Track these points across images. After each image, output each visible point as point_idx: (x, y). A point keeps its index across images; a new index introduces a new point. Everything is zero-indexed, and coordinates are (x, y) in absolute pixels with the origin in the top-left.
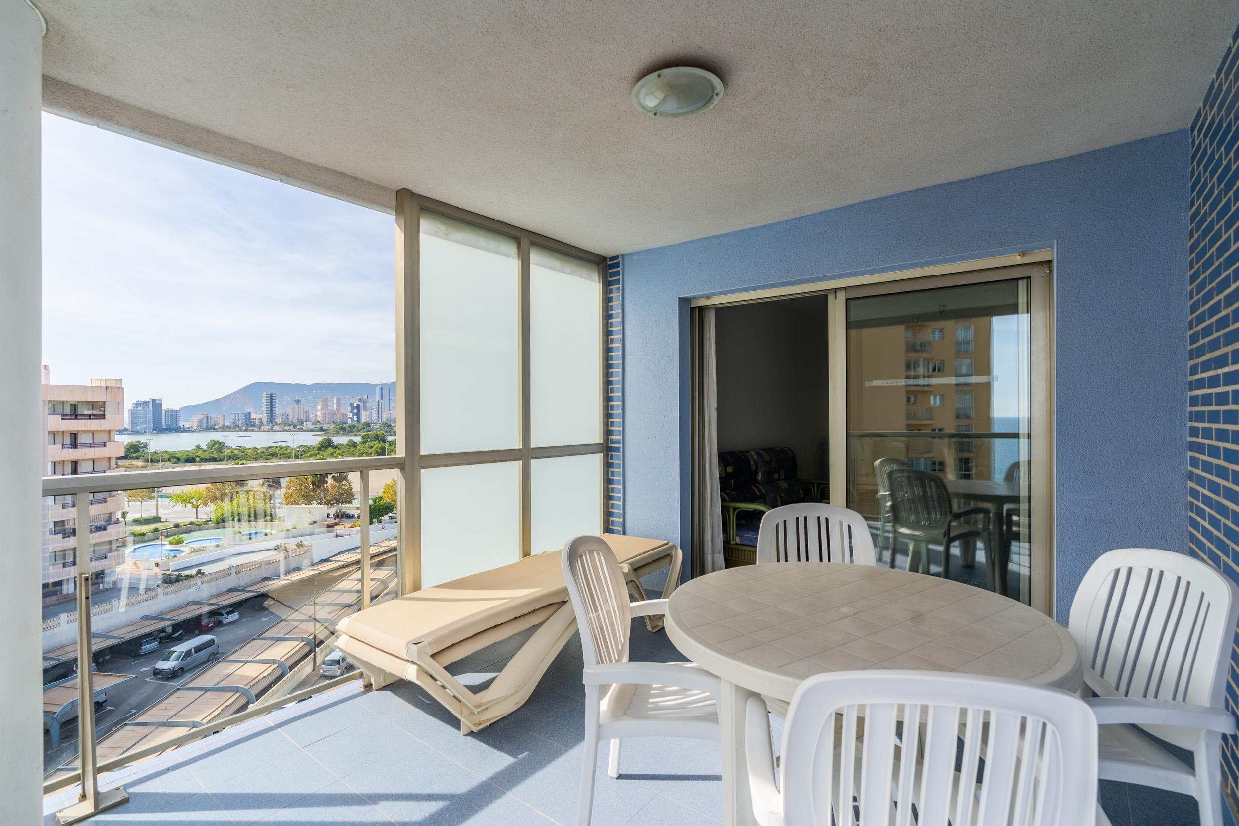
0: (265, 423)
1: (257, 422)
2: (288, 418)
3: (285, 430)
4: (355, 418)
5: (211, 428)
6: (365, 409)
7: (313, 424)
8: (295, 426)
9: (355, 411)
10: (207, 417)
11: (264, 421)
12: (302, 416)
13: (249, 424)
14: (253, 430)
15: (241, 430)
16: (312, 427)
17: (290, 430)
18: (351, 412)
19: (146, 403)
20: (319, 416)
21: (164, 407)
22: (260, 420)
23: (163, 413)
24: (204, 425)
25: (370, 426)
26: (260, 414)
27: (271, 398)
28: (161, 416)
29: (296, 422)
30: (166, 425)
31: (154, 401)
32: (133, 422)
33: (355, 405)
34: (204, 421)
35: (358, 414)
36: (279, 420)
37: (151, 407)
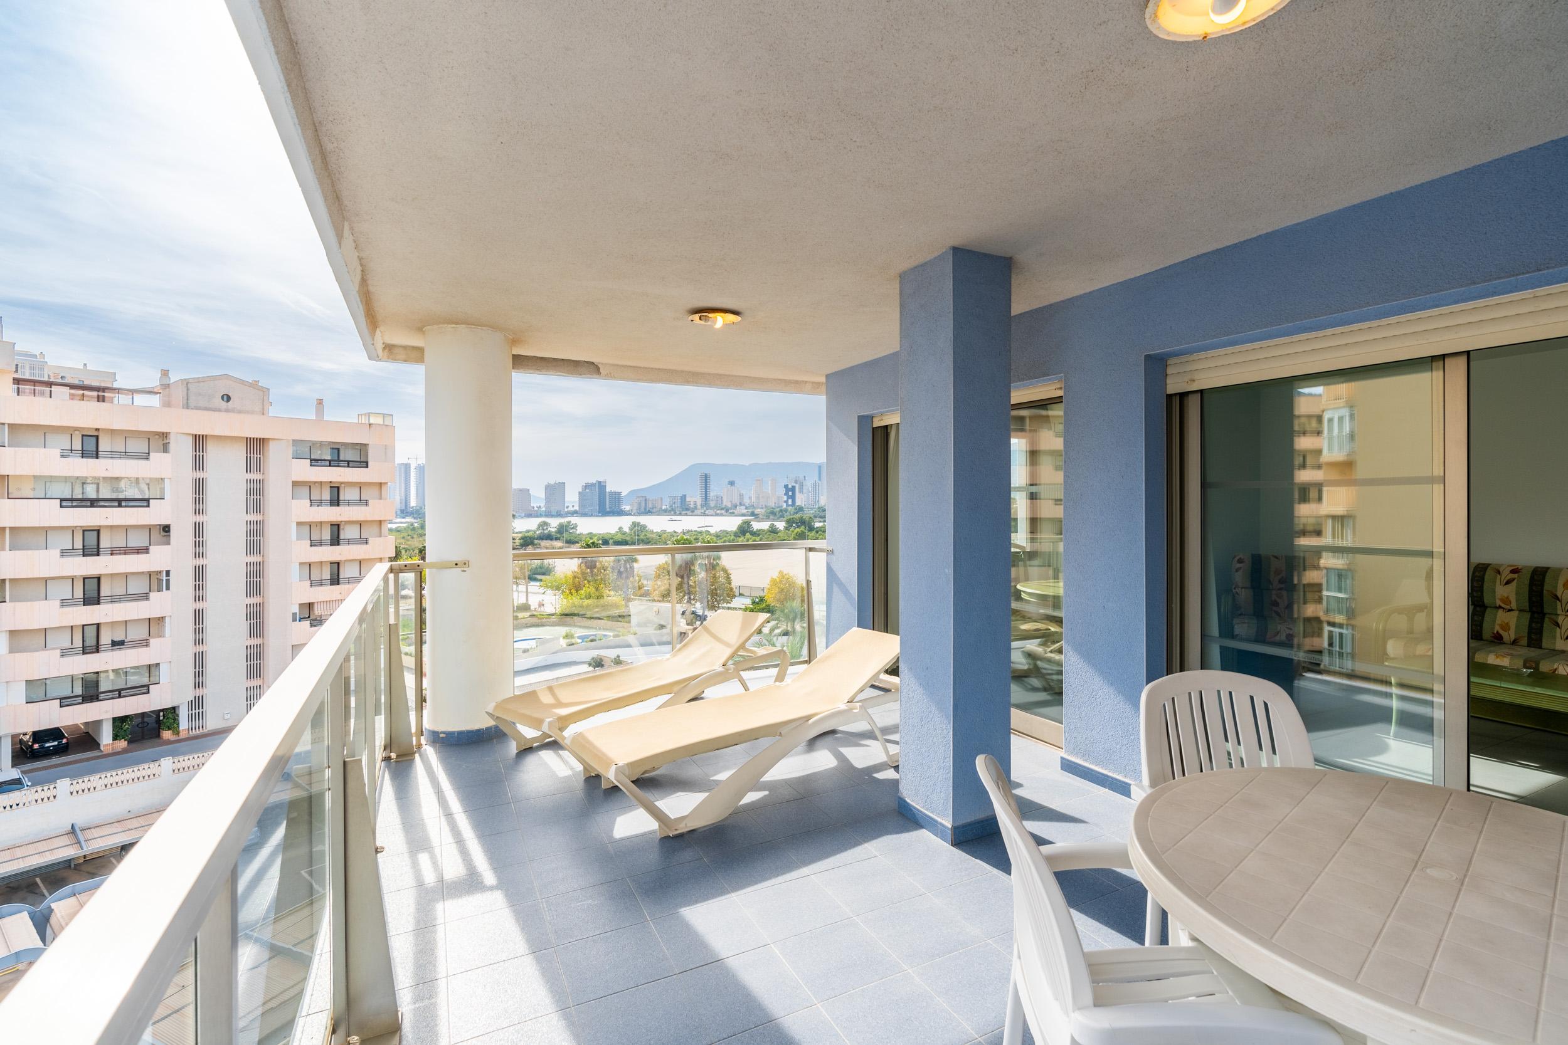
0: (699, 507)
1: (692, 506)
2: (722, 502)
3: (717, 515)
4: (790, 502)
5: (649, 511)
6: (801, 491)
7: (746, 509)
8: (727, 511)
9: (790, 493)
10: (646, 500)
11: (699, 504)
12: (736, 501)
13: (683, 507)
14: (686, 514)
15: (675, 514)
16: (745, 511)
17: (721, 515)
18: (785, 494)
19: (593, 485)
20: (753, 499)
21: (608, 490)
22: (695, 503)
23: (607, 494)
24: (643, 510)
25: (803, 511)
26: (695, 497)
27: (706, 479)
28: (606, 499)
29: (729, 505)
30: (610, 508)
31: (600, 482)
32: (581, 505)
33: (790, 486)
34: (643, 505)
35: (793, 497)
36: (712, 504)
37: (597, 490)
